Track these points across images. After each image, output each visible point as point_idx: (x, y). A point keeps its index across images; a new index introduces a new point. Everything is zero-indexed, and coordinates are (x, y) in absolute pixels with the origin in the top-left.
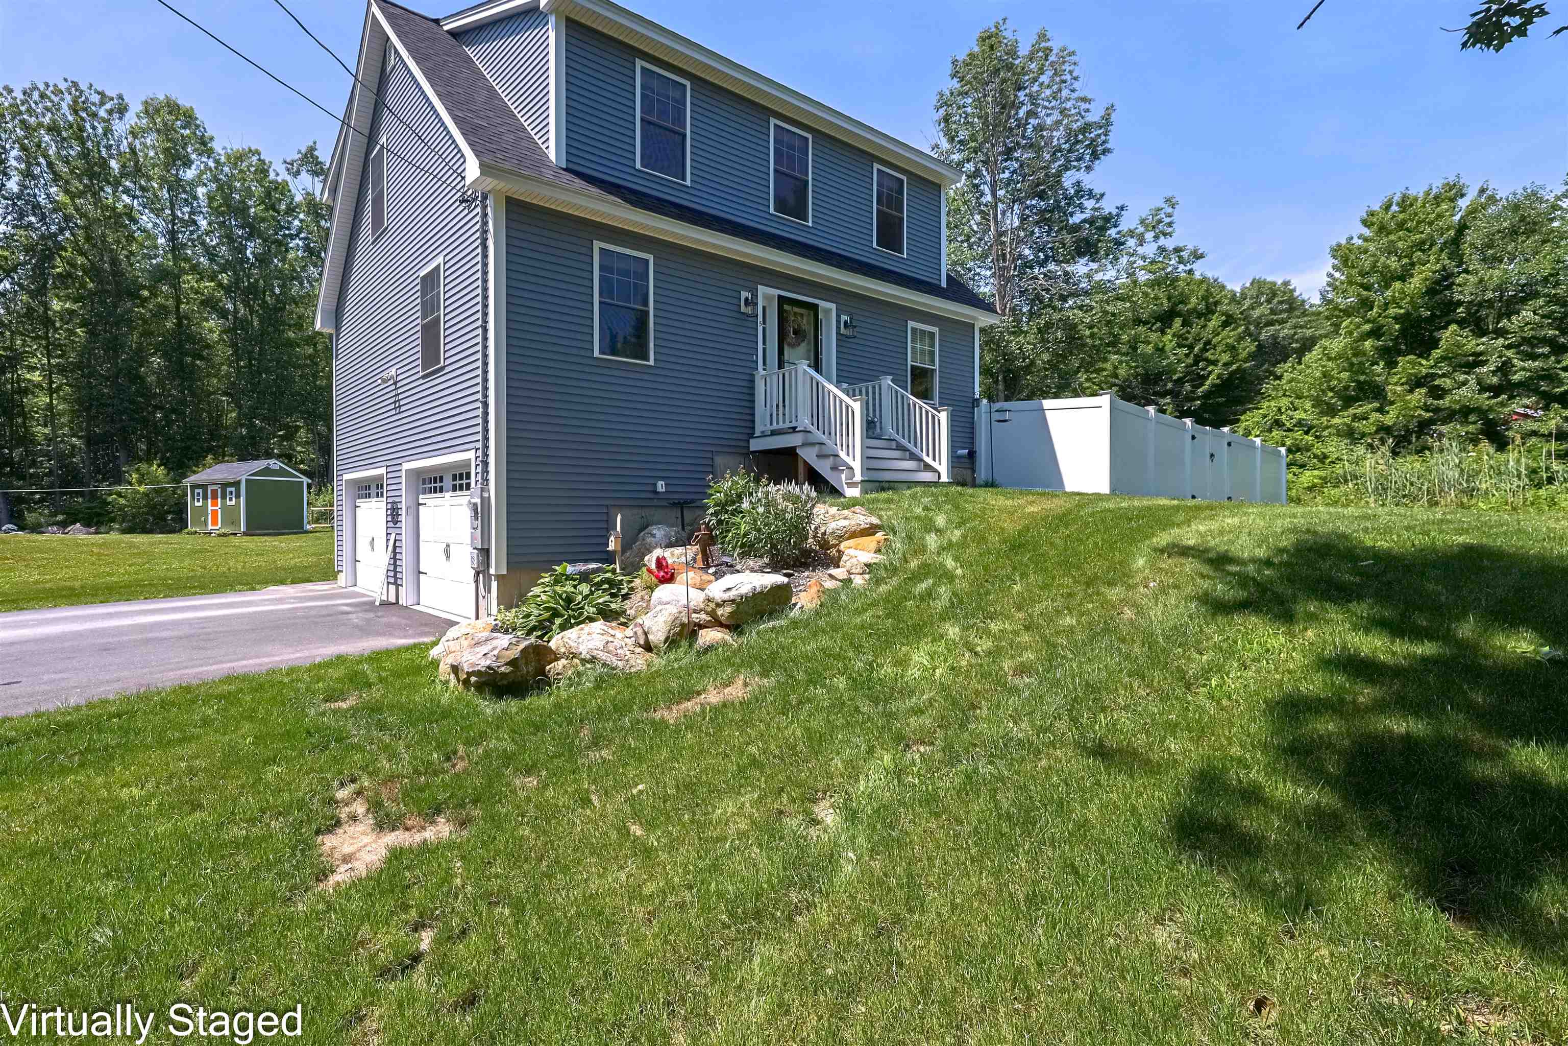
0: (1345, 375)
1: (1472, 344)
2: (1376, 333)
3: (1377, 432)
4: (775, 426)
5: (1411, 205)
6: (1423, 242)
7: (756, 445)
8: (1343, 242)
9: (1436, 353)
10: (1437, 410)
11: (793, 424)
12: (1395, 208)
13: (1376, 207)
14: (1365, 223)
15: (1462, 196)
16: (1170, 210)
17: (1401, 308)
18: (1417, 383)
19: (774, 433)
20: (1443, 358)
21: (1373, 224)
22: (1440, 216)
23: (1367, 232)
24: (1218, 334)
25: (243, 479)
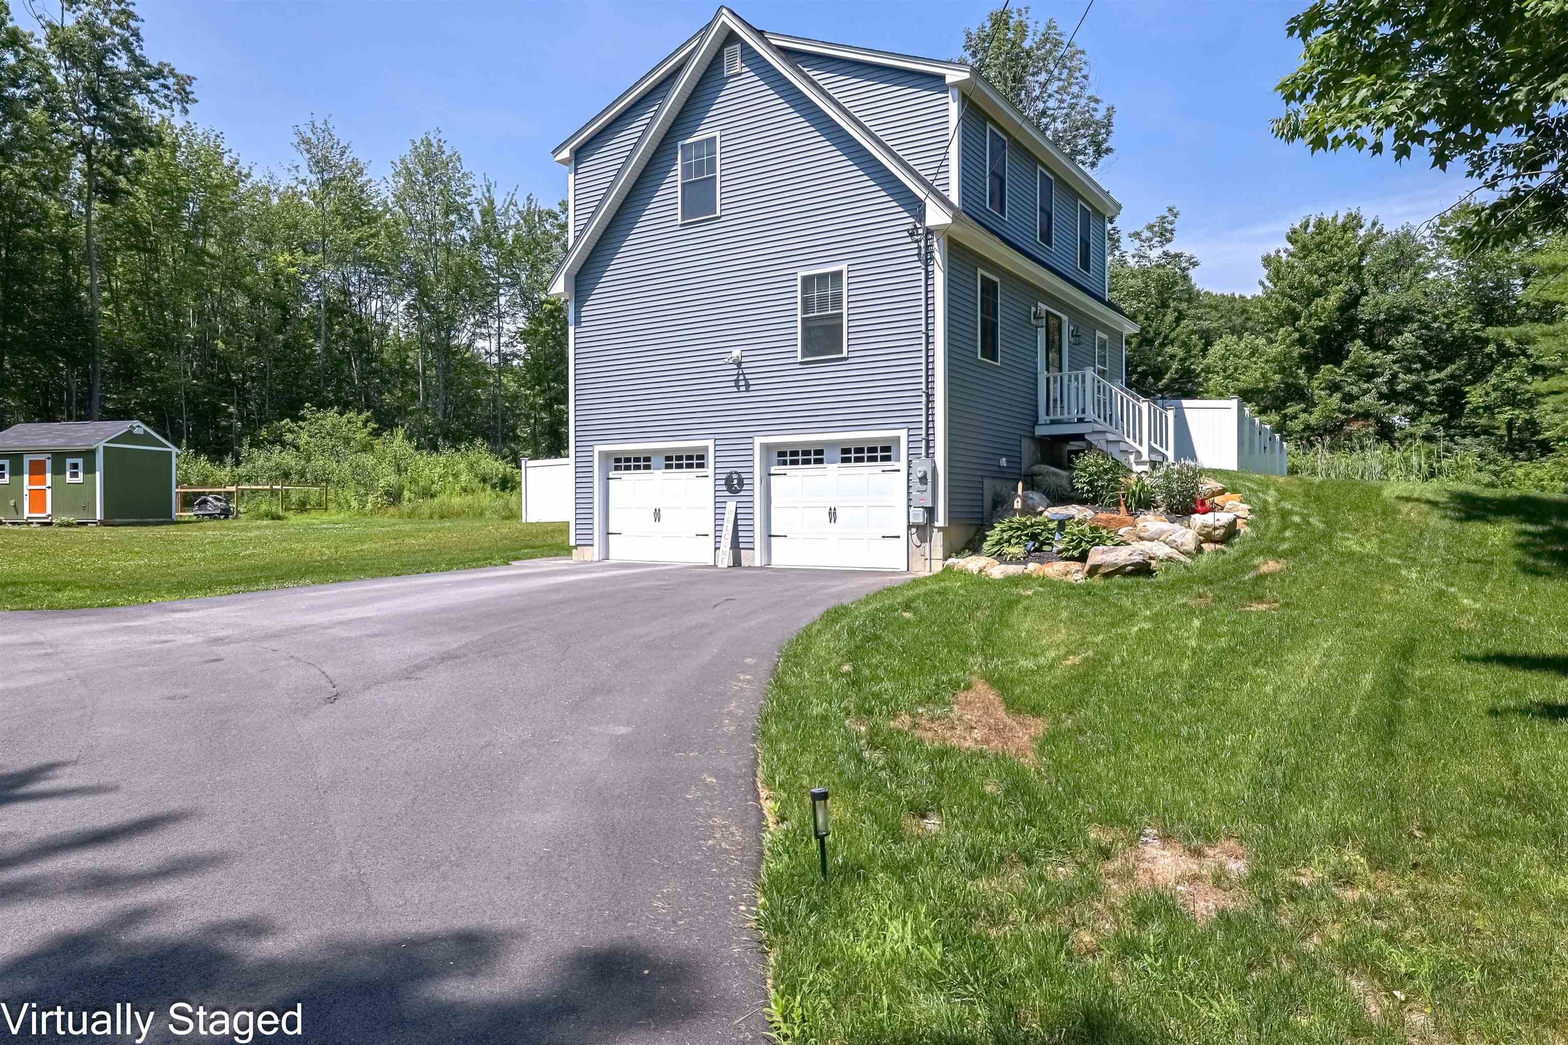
0: (1278, 377)
1: (1373, 358)
2: (1302, 341)
3: (1304, 430)
4: (1052, 417)
5: (1325, 230)
6: (1335, 264)
7: (1040, 431)
8: (1273, 254)
9: (1346, 363)
10: (1347, 412)
11: (1081, 416)
12: (1311, 229)
13: (1297, 226)
14: (1289, 239)
15: (1361, 227)
16: (1171, 218)
17: (1321, 320)
18: (1334, 387)
19: (1053, 422)
20: (1351, 369)
21: (1297, 241)
22: (1348, 243)
23: (1290, 247)
24: (1174, 330)
25: (101, 446)
